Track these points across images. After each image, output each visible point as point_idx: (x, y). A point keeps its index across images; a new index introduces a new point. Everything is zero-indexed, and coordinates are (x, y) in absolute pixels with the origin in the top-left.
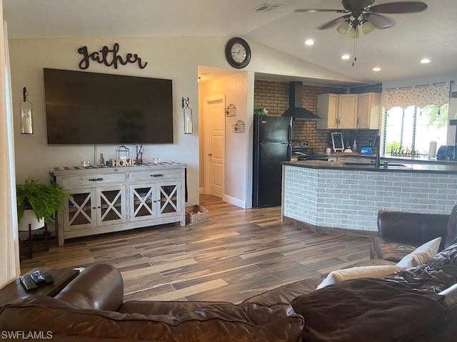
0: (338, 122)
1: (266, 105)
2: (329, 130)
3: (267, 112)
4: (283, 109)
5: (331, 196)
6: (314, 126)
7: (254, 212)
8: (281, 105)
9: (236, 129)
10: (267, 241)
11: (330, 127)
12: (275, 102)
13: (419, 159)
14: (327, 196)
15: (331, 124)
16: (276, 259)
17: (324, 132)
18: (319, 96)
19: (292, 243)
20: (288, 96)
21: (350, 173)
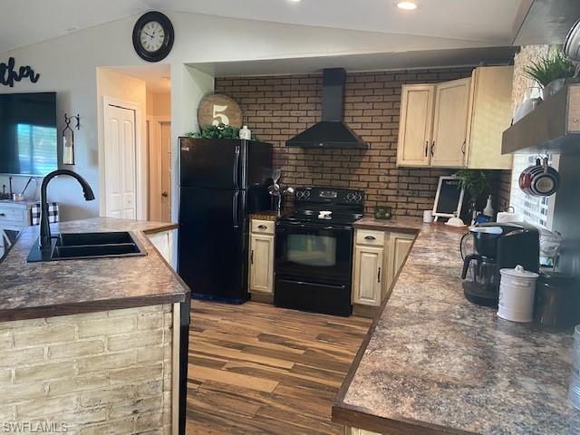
6: (393, 159)
8: (306, 119)
11: (405, 162)
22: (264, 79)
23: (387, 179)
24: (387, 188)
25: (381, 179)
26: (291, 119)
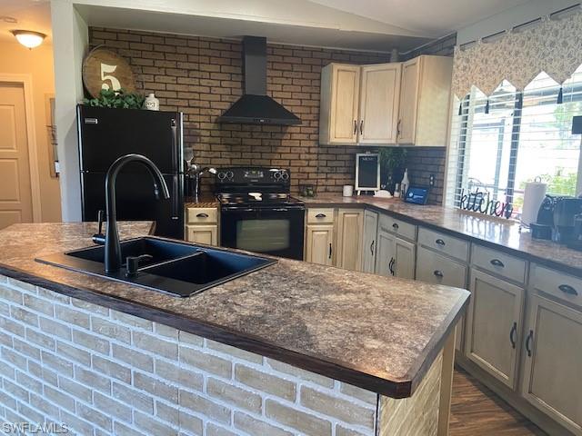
0: (358, 128)
1: (178, 88)
4: (227, 98)
6: (313, 137)
8: (220, 91)
11: (336, 140)
12: (203, 82)
18: (322, 71)
23: (308, 157)
24: (308, 166)
25: (302, 157)
26: (201, 89)
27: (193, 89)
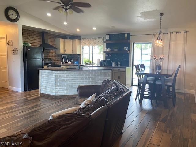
0: (65, 51)
1: (30, 41)
2: (61, 54)
3: (30, 45)
4: (39, 44)
5: (61, 82)
6: (55, 52)
7: (25, 93)
8: (38, 42)
9: (13, 53)
10: (31, 106)
11: (61, 53)
12: (35, 40)
13: (95, 66)
14: (59, 82)
15: (62, 52)
16: (35, 114)
17: (59, 55)
18: (56, 39)
19: (44, 105)
20: (41, 38)
21: (69, 72)
22: (27, 30)
23: (54, 56)
26: (34, 42)
27: (33, 41)
